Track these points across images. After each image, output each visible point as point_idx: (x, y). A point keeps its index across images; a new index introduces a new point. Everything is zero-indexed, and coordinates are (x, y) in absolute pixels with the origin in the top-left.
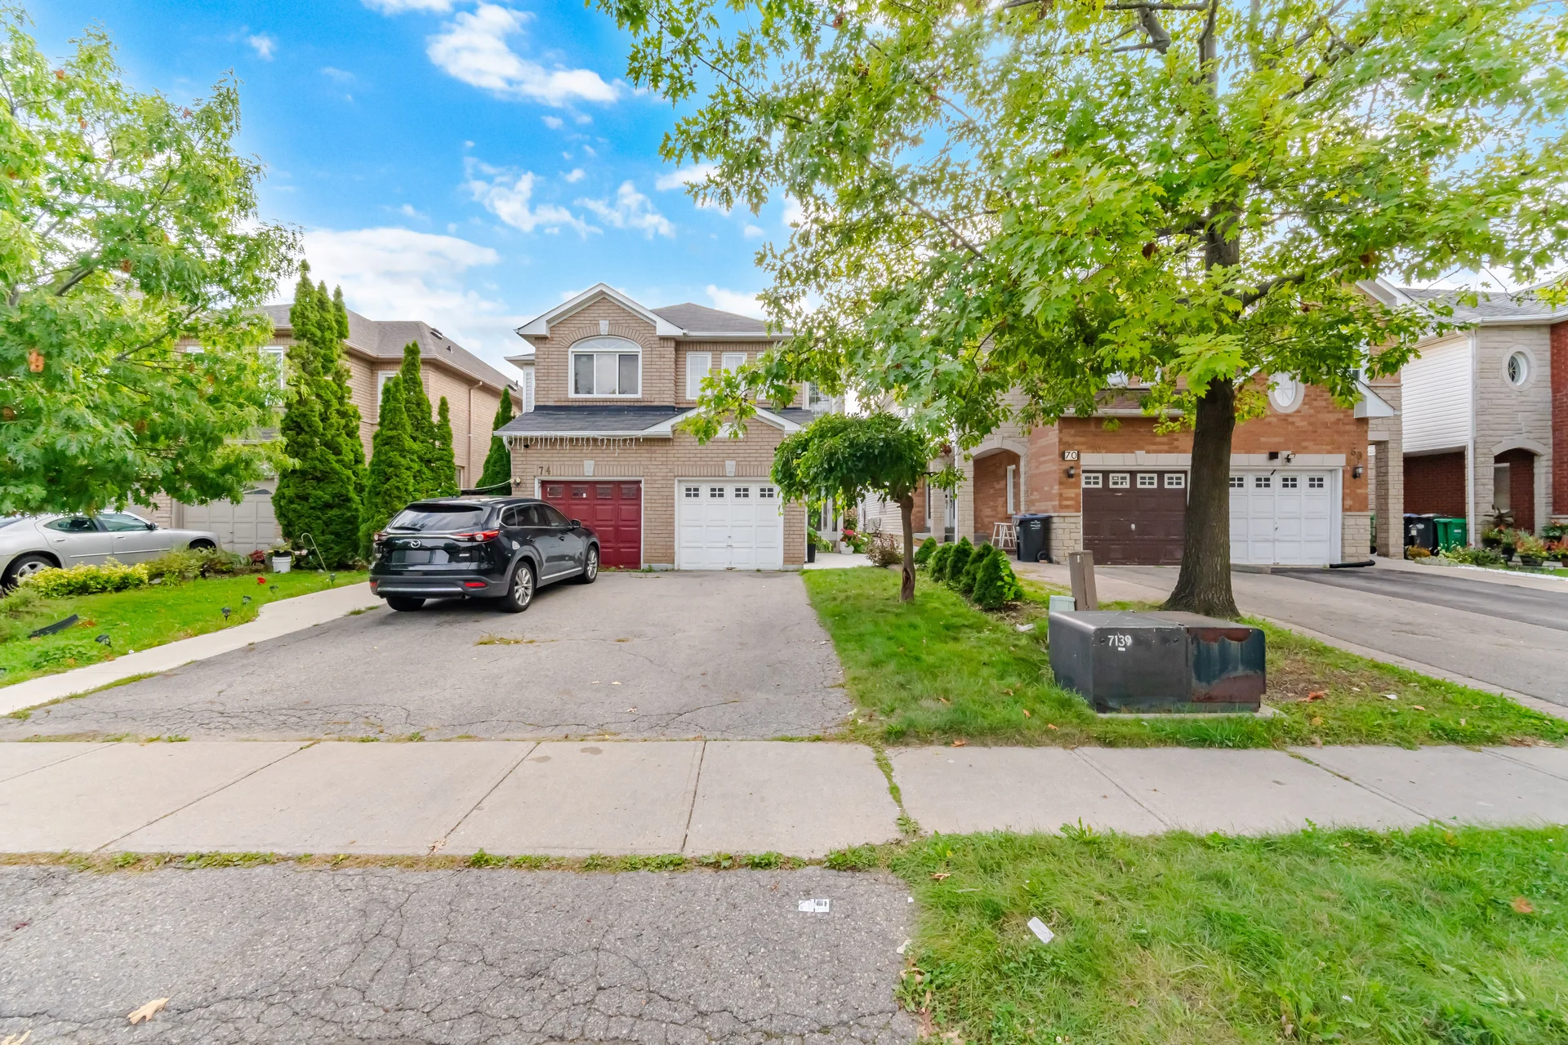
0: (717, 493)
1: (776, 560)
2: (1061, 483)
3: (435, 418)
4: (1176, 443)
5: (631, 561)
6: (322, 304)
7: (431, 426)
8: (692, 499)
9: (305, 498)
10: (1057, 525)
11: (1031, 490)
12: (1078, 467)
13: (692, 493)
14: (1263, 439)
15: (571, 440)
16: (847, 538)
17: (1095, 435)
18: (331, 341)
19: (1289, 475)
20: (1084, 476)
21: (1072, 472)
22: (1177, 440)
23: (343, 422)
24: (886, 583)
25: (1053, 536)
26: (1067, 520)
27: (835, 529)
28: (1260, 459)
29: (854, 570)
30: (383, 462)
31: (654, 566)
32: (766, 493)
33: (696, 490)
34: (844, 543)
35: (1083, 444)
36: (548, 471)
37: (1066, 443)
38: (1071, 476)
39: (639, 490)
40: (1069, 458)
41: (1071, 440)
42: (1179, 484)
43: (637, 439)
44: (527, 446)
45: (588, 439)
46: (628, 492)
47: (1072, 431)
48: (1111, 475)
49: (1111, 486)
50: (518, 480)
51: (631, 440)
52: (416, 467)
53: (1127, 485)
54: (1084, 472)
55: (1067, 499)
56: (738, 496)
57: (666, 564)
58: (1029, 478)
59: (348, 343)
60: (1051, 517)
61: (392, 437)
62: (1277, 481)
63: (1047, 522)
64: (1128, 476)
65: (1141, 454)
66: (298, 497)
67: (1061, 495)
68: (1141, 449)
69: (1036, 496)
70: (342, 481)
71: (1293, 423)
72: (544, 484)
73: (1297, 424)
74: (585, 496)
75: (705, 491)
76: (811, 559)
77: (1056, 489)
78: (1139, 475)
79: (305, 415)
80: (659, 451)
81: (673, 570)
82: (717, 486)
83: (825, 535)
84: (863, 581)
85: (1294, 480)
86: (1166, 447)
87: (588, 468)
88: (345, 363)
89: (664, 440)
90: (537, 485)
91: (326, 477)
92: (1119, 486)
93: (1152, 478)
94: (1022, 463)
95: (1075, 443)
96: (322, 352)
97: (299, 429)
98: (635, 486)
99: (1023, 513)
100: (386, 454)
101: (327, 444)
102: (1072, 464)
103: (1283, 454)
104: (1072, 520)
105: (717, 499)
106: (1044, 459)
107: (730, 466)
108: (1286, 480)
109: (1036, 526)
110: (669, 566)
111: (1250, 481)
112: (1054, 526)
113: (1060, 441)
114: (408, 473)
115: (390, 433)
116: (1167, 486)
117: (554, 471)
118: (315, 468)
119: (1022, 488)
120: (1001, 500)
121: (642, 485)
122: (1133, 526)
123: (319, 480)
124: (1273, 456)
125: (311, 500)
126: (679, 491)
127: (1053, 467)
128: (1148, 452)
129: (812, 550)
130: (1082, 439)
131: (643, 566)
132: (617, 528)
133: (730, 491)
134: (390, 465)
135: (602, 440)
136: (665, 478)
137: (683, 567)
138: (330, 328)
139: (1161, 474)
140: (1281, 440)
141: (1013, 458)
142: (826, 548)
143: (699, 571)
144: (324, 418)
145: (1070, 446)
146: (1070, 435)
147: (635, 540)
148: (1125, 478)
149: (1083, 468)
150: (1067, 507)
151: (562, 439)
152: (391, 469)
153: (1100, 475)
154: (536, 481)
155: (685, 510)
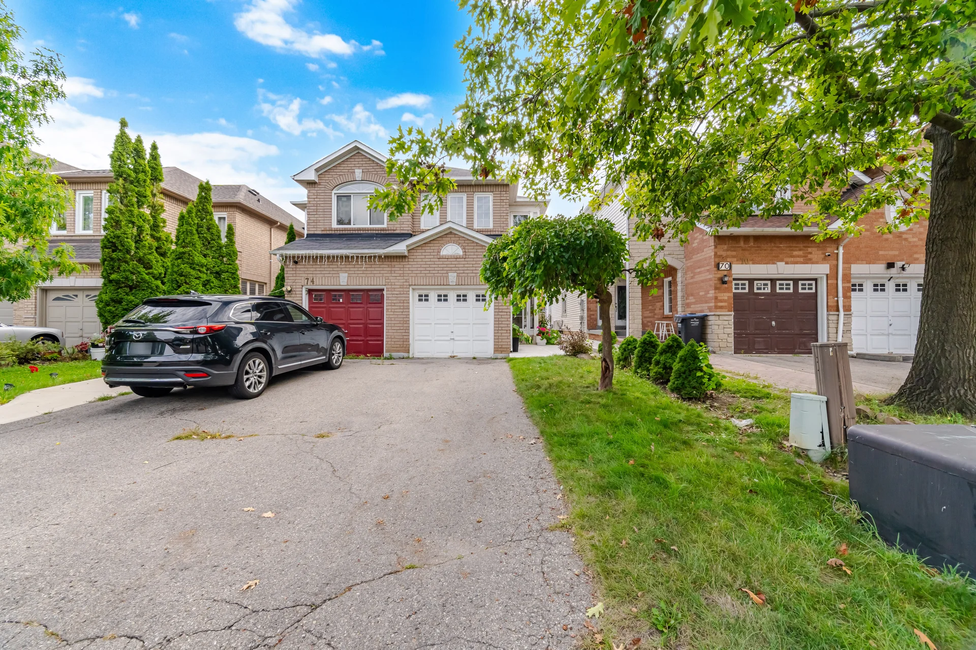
0: (443, 298)
1: (488, 349)
2: (716, 288)
3: (224, 240)
4: (810, 256)
5: (376, 351)
6: (138, 152)
7: (220, 247)
8: (424, 303)
9: (120, 302)
10: (712, 321)
11: (686, 295)
12: (730, 275)
13: (423, 298)
14: (881, 253)
15: (329, 257)
16: (541, 333)
17: (744, 250)
18: (145, 181)
19: (901, 282)
20: (734, 282)
21: (726, 279)
22: (811, 253)
23: (155, 244)
24: (580, 370)
25: (709, 331)
26: (721, 318)
27: (532, 327)
28: (879, 268)
29: (551, 358)
30: (176, 272)
31: (394, 355)
32: (480, 298)
33: (427, 296)
34: (539, 337)
35: (733, 257)
36: (313, 282)
37: (720, 256)
38: (724, 283)
39: (383, 295)
40: (723, 268)
41: (724, 254)
42: (811, 289)
43: (380, 257)
44: (296, 263)
45: (341, 257)
46: (374, 298)
47: (725, 247)
48: (756, 282)
49: (756, 291)
50: (289, 289)
51: (375, 257)
52: (204, 277)
53: (768, 290)
54: (734, 279)
55: (721, 301)
56: (458, 300)
57: (404, 353)
58: (686, 286)
59: (162, 185)
60: (707, 316)
61: (184, 253)
62: (890, 286)
63: (703, 319)
64: (769, 282)
65: (781, 265)
66: (113, 300)
67: (716, 298)
68: (782, 260)
69: (691, 299)
70: (151, 288)
71: (906, 239)
72: (310, 292)
73: (910, 240)
74: (341, 300)
75: (433, 296)
76: (515, 349)
77: (712, 293)
78: (778, 282)
79: (118, 237)
80: (397, 264)
81: (408, 358)
82: (443, 293)
83: (526, 332)
84: (560, 368)
85: (905, 285)
86: (801, 259)
87: (343, 280)
88: (160, 200)
89: (401, 257)
90: (304, 292)
91: (138, 286)
92: (762, 291)
93: (789, 285)
94: (679, 275)
95: (727, 257)
96: (136, 189)
97: (115, 249)
98: (379, 293)
99: (680, 313)
100: (178, 266)
101: (140, 260)
102: (725, 273)
103: (899, 264)
104: (725, 318)
105: (442, 303)
106: (698, 270)
107: (452, 277)
108: (898, 285)
109: (695, 323)
110: (405, 355)
111: (868, 286)
112: (710, 323)
113: (716, 254)
114: (198, 281)
115: (182, 250)
116: (800, 291)
117: (317, 281)
118: (127, 278)
119: (679, 294)
120: (659, 305)
121: (385, 293)
122: (774, 323)
123: (131, 288)
124: (890, 265)
125: (124, 303)
126: (413, 297)
127: (708, 276)
128: (787, 263)
129: (516, 342)
130: (734, 253)
131: (386, 354)
132: (365, 325)
133: (452, 296)
134: (181, 275)
135: (352, 257)
136: (402, 287)
137: (416, 355)
138: (144, 171)
139: (795, 281)
140: (897, 253)
141: (671, 271)
142: (527, 340)
143: (428, 358)
144: (138, 240)
145: (724, 259)
146: (723, 250)
147: (379, 333)
148: (766, 285)
149: (734, 276)
150: (721, 307)
151: (321, 257)
152: (182, 278)
153: (747, 282)
154: (304, 290)
155: (418, 312)
